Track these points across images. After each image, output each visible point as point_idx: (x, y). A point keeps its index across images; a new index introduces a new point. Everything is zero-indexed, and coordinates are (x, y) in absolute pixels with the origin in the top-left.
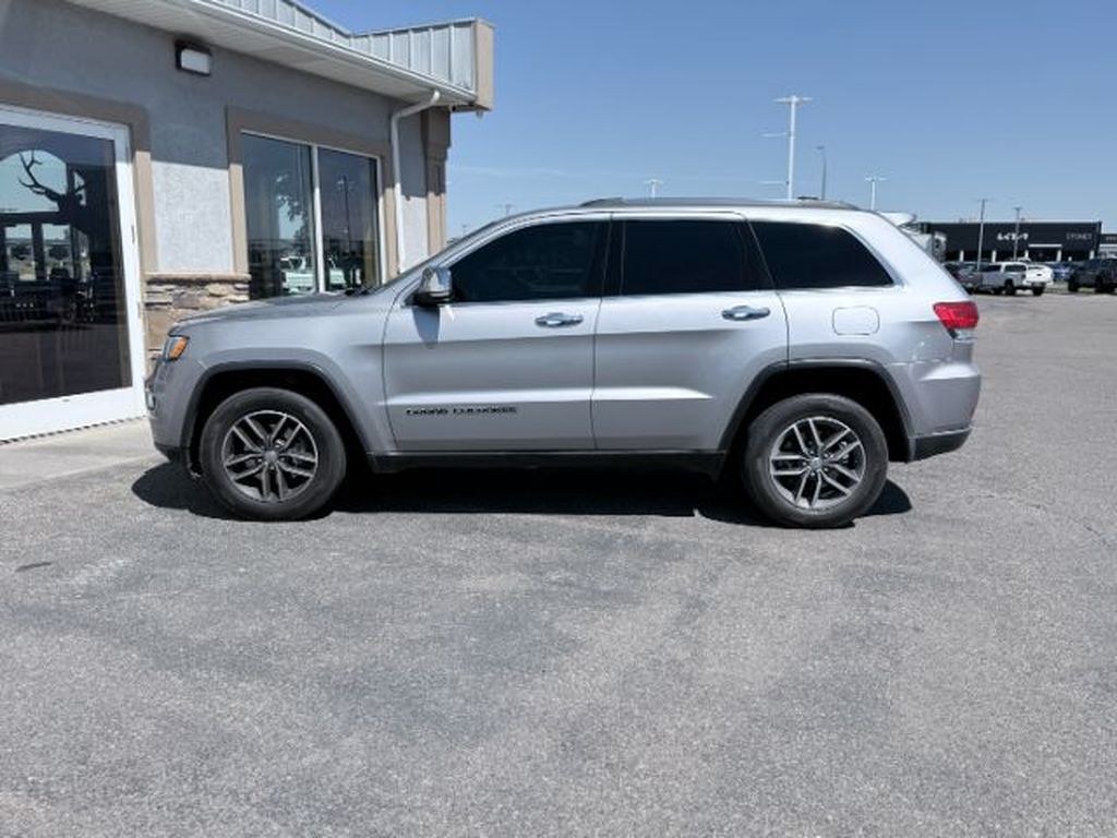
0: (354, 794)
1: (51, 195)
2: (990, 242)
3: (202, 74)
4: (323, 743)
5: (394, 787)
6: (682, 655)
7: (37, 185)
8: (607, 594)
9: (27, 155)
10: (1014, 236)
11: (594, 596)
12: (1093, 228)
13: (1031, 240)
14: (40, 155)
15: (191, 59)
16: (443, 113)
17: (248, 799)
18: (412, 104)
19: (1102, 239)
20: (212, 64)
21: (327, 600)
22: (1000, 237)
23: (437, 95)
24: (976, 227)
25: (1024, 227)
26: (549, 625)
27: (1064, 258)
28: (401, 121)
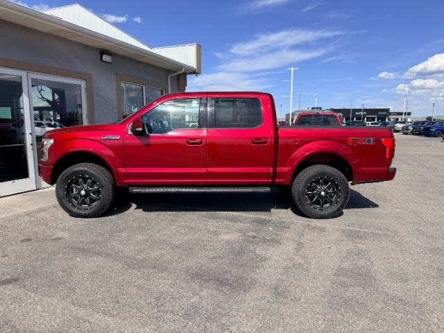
0: (212, 311)
1: (48, 101)
2: (354, 115)
3: (108, 63)
4: (195, 294)
5: (224, 309)
6: (302, 262)
7: (43, 98)
8: (269, 240)
9: (39, 87)
10: (362, 113)
11: (265, 241)
12: (387, 110)
13: (367, 114)
14: (44, 87)
15: (106, 58)
16: (185, 75)
17: (178, 314)
18: (175, 72)
19: (390, 114)
20: (112, 59)
21: (177, 243)
22: (357, 113)
23: (184, 69)
24: (350, 110)
25: (365, 110)
26: (254, 252)
27: (378, 121)
28: (171, 78)
